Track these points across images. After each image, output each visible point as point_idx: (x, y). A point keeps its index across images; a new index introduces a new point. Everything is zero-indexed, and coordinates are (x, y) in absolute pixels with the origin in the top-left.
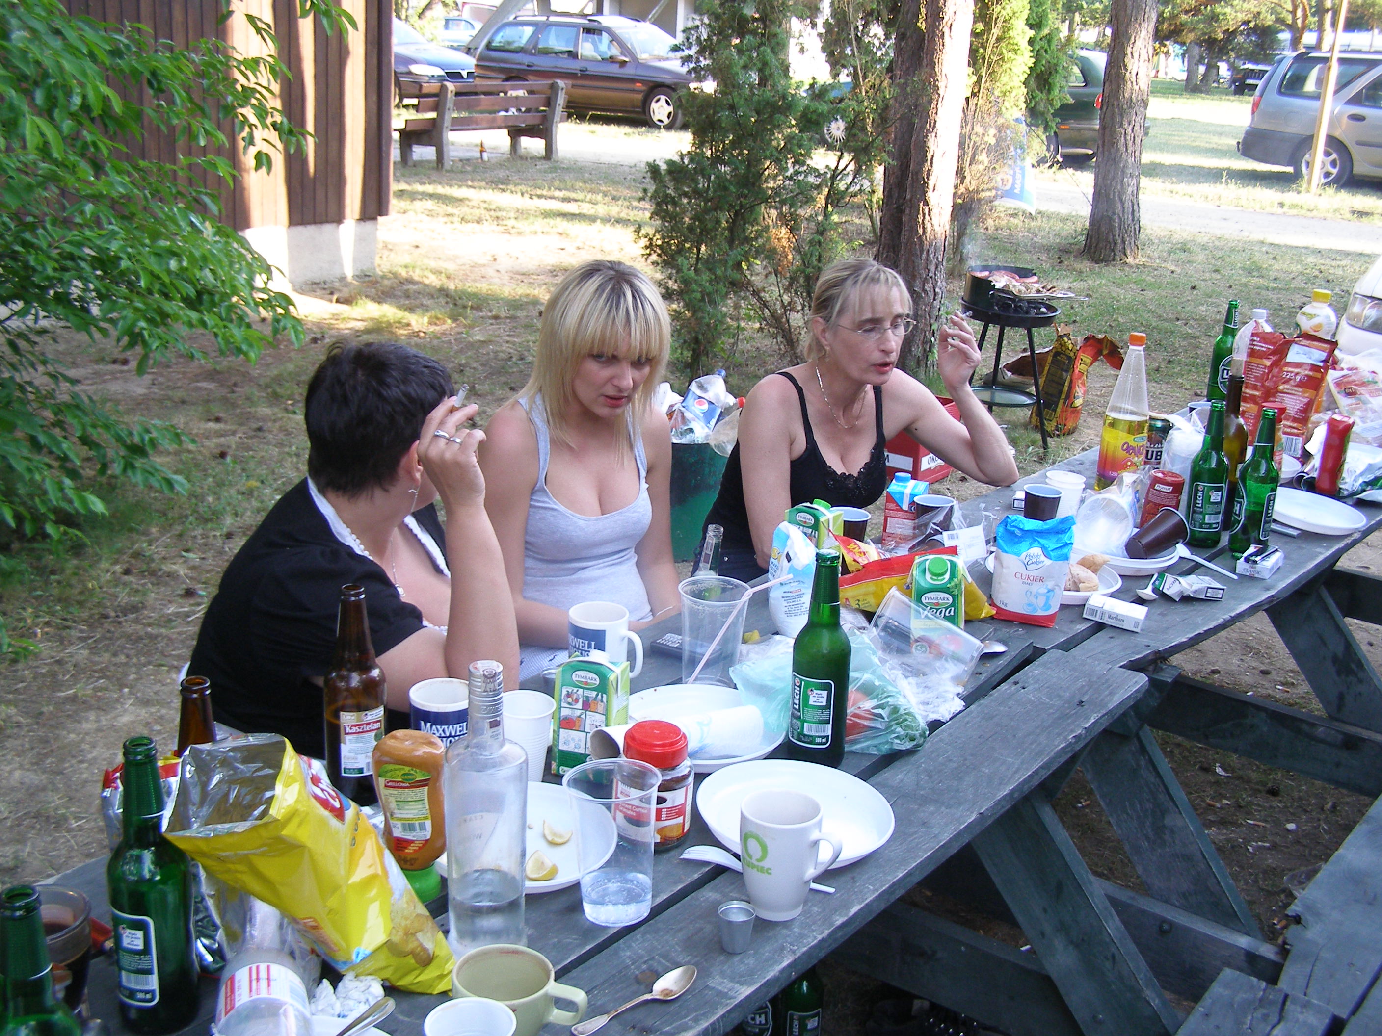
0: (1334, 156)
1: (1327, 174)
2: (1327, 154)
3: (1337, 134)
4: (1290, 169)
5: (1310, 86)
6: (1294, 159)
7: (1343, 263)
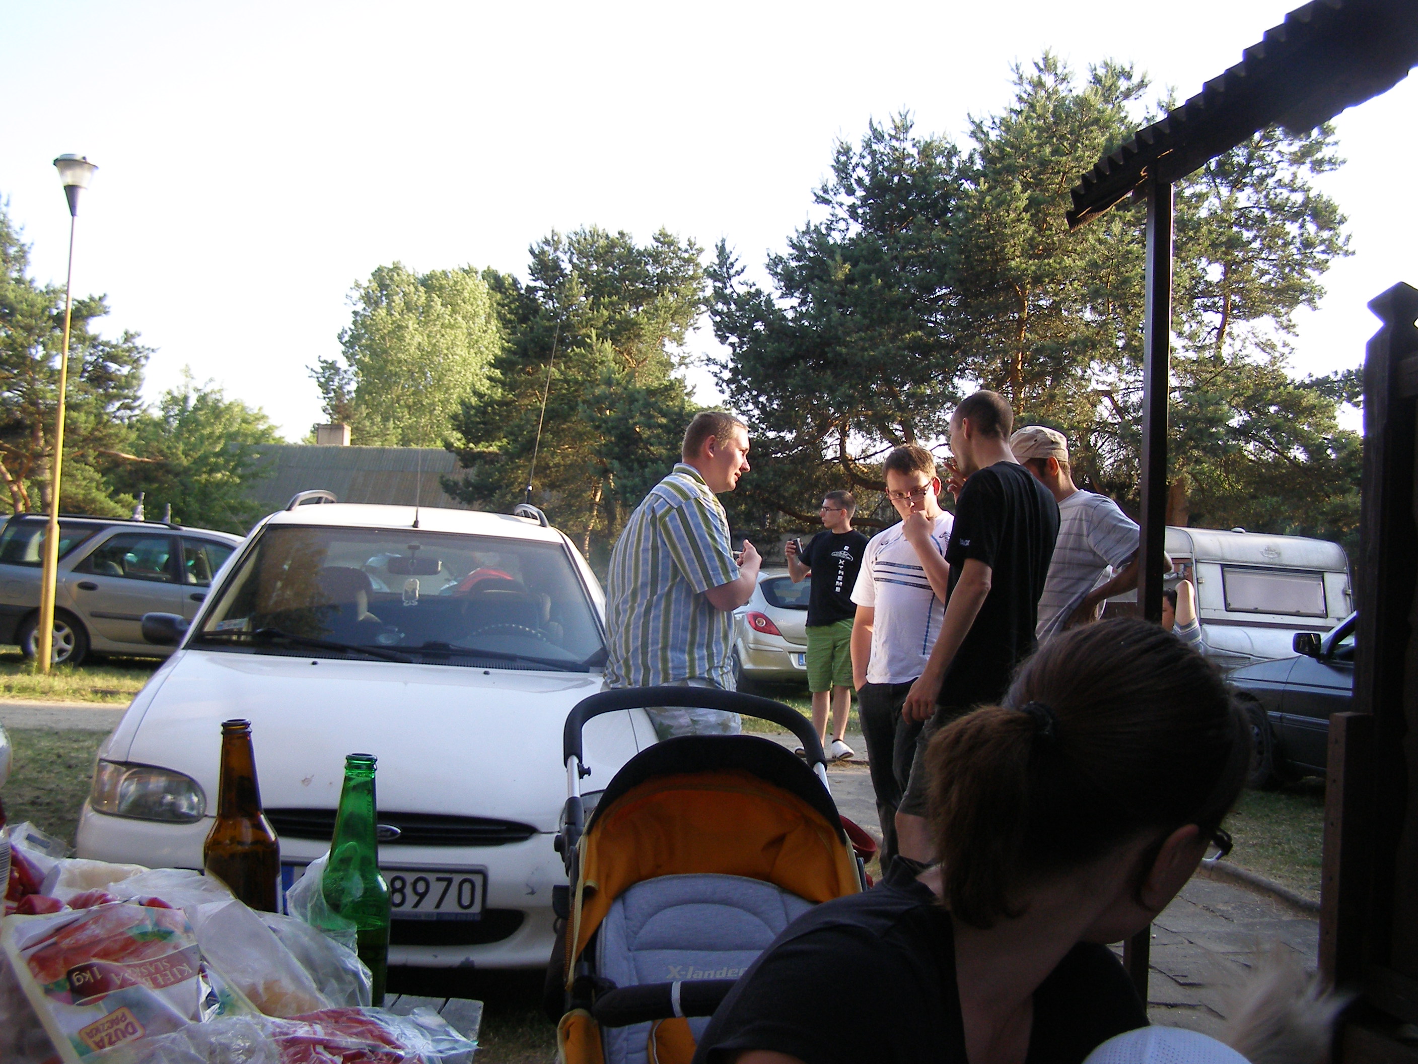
0: (67, 630)
1: (60, 652)
2: (57, 628)
3: (68, 605)
4: (17, 650)
5: (32, 555)
6: (20, 638)
7: (86, 744)
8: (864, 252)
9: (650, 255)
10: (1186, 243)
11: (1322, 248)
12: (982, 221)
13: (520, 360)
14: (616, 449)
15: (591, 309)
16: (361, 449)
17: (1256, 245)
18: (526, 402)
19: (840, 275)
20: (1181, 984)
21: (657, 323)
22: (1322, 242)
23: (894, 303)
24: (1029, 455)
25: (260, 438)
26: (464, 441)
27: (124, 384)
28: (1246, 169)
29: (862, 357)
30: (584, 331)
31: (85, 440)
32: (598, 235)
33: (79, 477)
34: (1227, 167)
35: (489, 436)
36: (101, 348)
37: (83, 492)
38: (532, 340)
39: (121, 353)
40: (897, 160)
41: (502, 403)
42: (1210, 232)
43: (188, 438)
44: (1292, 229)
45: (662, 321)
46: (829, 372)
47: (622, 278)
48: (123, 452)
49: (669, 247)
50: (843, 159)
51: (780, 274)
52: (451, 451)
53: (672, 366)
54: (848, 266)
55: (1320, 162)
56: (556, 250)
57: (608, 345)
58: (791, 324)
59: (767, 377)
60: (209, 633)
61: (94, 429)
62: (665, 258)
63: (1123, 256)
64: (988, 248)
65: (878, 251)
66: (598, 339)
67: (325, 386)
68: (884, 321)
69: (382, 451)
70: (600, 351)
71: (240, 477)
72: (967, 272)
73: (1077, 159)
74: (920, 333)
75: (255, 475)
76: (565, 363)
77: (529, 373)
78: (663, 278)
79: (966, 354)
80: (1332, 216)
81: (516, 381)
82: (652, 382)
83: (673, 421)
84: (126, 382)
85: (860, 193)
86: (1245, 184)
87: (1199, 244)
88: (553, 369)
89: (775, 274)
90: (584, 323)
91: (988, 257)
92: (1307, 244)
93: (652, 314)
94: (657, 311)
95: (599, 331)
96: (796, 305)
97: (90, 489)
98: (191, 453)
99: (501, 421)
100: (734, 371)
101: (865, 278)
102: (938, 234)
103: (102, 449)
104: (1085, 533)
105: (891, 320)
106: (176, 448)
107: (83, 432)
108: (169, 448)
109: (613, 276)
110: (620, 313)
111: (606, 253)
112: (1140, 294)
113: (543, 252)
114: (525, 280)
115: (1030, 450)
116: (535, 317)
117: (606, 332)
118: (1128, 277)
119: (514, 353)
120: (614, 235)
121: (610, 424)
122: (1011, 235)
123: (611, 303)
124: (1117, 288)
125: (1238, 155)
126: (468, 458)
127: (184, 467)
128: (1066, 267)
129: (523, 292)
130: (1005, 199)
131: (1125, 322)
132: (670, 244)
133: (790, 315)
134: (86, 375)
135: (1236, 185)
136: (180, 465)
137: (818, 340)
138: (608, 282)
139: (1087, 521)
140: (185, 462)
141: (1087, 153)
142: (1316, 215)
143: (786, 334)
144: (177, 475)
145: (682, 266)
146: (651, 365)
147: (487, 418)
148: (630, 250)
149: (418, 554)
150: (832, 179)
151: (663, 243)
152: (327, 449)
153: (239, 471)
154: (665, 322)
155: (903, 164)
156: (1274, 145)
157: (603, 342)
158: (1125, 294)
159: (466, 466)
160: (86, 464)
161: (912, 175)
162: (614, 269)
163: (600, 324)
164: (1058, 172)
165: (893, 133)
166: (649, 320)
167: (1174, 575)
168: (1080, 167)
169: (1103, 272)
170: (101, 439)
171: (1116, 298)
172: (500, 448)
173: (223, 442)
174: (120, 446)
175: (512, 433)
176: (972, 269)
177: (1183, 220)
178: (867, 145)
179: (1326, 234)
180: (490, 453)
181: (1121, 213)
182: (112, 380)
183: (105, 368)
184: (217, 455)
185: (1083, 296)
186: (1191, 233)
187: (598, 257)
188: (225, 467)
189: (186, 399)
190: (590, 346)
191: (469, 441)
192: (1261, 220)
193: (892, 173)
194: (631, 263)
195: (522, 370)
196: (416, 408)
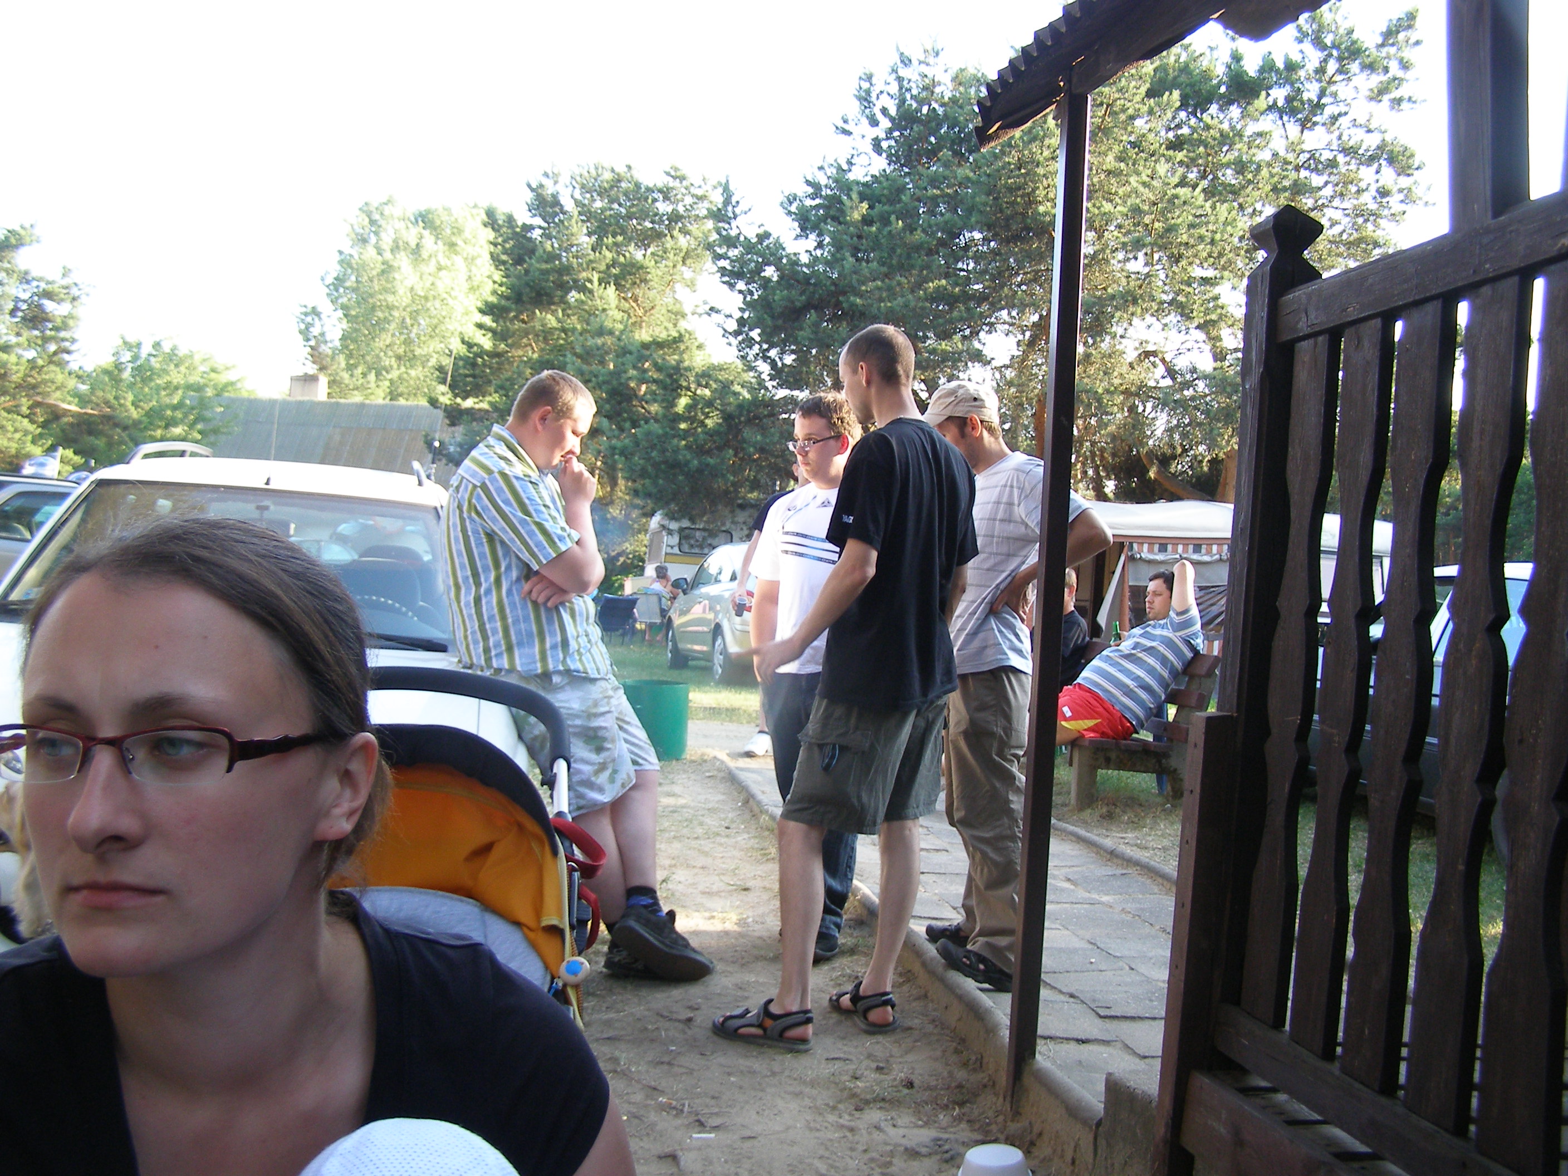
8: (885, 192)
9: (660, 191)
10: (1243, 187)
11: (1401, 197)
12: (1012, 158)
13: (513, 306)
14: (607, 407)
15: (593, 250)
16: (338, 404)
17: (1328, 191)
18: (520, 353)
19: (856, 216)
20: (1101, 1017)
21: (666, 266)
22: (1400, 191)
23: (918, 248)
24: (948, 413)
25: (222, 390)
26: (450, 395)
27: (60, 325)
28: (1317, 107)
29: (879, 308)
30: (584, 274)
31: (19, 386)
32: (603, 168)
33: (10, 428)
34: (1295, 104)
35: (477, 390)
36: (35, 283)
37: (15, 445)
38: (527, 284)
39: (57, 290)
40: (925, 88)
41: (494, 354)
42: (1272, 176)
43: (142, 388)
44: (1367, 174)
45: (671, 265)
46: (844, 325)
47: (630, 217)
48: (63, 401)
49: (681, 182)
50: (865, 85)
51: (795, 213)
52: (436, 407)
53: (684, 316)
54: (865, 205)
55: (1398, 102)
56: (556, 183)
57: (611, 289)
58: (805, 270)
59: (776, 330)
60: (13, 603)
61: (26, 375)
62: (676, 195)
63: (1169, 201)
64: (1019, 188)
65: (902, 189)
66: (600, 284)
67: (305, 333)
68: (903, 268)
69: (362, 406)
70: (601, 298)
71: (200, 432)
72: (995, 215)
73: (1120, 90)
74: (944, 282)
75: (215, 431)
76: (563, 310)
77: (523, 321)
78: (675, 218)
79: (995, 308)
80: (1411, 161)
81: (508, 330)
82: (660, 332)
83: (670, 376)
84: (63, 322)
85: (885, 123)
86: (1315, 124)
87: (1259, 189)
88: (549, 316)
89: (790, 213)
90: (585, 265)
91: (1019, 200)
92: (1384, 193)
93: (659, 258)
94: (665, 253)
95: (602, 275)
96: (811, 249)
97: (24, 443)
98: (142, 404)
99: (492, 374)
100: (741, 322)
101: (885, 221)
102: (964, 171)
103: (39, 399)
104: (1016, 502)
105: (913, 267)
106: (125, 398)
107: (14, 378)
108: (116, 398)
109: (619, 215)
110: (624, 256)
111: (612, 187)
112: (1187, 244)
113: (541, 186)
114: (523, 217)
115: (950, 407)
116: (530, 258)
117: (609, 276)
118: (1175, 224)
119: (507, 298)
120: (621, 169)
121: (601, 378)
122: (1044, 175)
123: (615, 244)
124: (1161, 237)
125: (1308, 90)
126: (454, 416)
127: (134, 420)
128: (1105, 214)
129: (518, 230)
130: (1038, 134)
131: (1171, 274)
132: (682, 178)
133: (805, 259)
134: (20, 314)
135: (1305, 124)
136: (129, 418)
137: (833, 288)
138: (612, 220)
139: (1019, 488)
140: (135, 414)
141: (1133, 83)
142: (1391, 161)
143: (798, 282)
144: (125, 428)
145: (696, 203)
146: (659, 314)
147: (477, 372)
148: (638, 186)
149: (266, 515)
150: (853, 108)
151: (674, 178)
152: (300, 403)
153: (199, 427)
154: (674, 266)
155: (933, 92)
156: (1349, 79)
157: (605, 288)
158: (1171, 243)
159: (453, 424)
160: (18, 415)
161: (943, 105)
162: (620, 205)
163: (603, 267)
164: (1101, 104)
165: (922, 59)
166: (656, 262)
167: (1217, 557)
168: (1125, 99)
169: (1147, 219)
170: (34, 387)
171: (1163, 248)
172: (490, 403)
173: (180, 392)
174: (58, 394)
175: (502, 387)
176: (1001, 211)
177: (1241, 161)
178: (893, 70)
179: (1404, 182)
180: (480, 410)
181: (1171, 152)
182: (49, 321)
183: (40, 306)
184: (175, 408)
185: (1124, 244)
186: (1250, 176)
187: (602, 193)
188: (182, 421)
189: (139, 345)
190: (591, 292)
191: (456, 396)
192: (1333, 164)
193: (921, 102)
194: (639, 199)
195: (516, 317)
196: (407, 359)
